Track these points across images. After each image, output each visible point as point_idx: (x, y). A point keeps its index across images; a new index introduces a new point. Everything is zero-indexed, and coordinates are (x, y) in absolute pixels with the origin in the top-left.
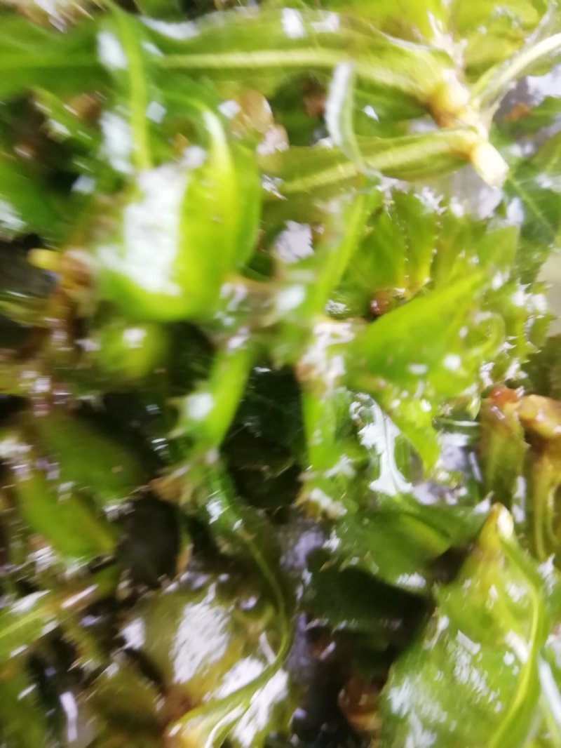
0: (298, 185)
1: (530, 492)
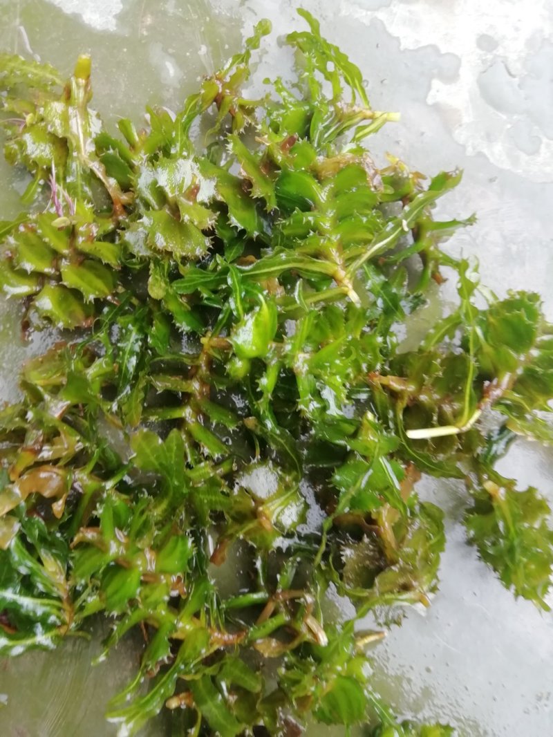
0: (290, 308)
1: (395, 416)
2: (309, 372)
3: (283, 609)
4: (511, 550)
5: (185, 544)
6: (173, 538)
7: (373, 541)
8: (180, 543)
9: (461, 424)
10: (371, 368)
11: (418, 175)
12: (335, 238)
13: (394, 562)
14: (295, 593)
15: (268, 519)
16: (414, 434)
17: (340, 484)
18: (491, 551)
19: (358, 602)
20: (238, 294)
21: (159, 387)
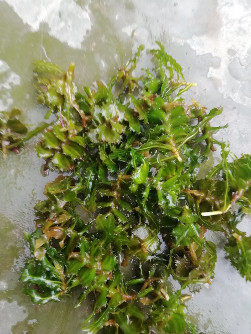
1: (196, 206)
2: (162, 189)
3: (151, 285)
4: (244, 262)
5: (113, 259)
6: (108, 256)
7: (188, 257)
8: (111, 258)
9: (223, 210)
10: (186, 187)
11: (204, 108)
12: (172, 135)
13: (197, 266)
14: (156, 279)
15: (145, 248)
16: (204, 214)
17: (175, 234)
18: (236, 262)
19: (182, 283)
20: (134, 159)
21: (101, 195)
